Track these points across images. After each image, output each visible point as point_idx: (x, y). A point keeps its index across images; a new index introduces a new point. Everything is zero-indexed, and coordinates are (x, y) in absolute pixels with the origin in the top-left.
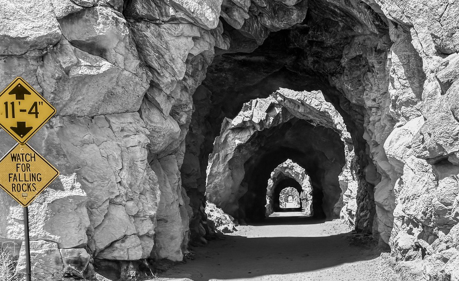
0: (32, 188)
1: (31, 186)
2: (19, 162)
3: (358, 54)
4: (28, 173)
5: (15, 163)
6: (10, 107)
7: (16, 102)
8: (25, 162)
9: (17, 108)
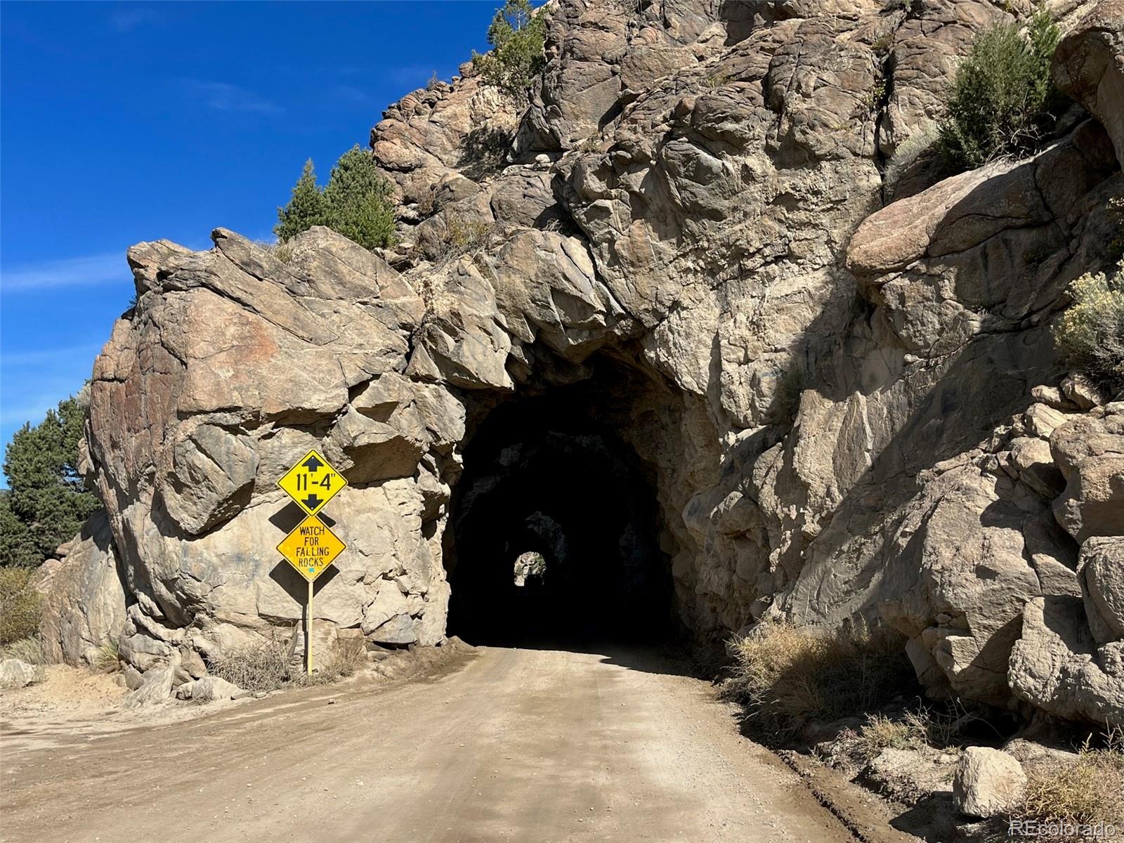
0: (319, 563)
1: (318, 561)
2: (308, 535)
3: (649, 409)
4: (315, 547)
5: (303, 536)
6: (302, 479)
7: (309, 474)
8: (314, 536)
9: (309, 480)
